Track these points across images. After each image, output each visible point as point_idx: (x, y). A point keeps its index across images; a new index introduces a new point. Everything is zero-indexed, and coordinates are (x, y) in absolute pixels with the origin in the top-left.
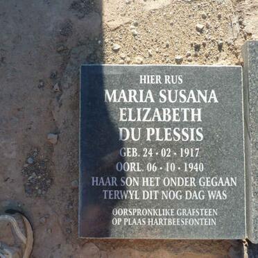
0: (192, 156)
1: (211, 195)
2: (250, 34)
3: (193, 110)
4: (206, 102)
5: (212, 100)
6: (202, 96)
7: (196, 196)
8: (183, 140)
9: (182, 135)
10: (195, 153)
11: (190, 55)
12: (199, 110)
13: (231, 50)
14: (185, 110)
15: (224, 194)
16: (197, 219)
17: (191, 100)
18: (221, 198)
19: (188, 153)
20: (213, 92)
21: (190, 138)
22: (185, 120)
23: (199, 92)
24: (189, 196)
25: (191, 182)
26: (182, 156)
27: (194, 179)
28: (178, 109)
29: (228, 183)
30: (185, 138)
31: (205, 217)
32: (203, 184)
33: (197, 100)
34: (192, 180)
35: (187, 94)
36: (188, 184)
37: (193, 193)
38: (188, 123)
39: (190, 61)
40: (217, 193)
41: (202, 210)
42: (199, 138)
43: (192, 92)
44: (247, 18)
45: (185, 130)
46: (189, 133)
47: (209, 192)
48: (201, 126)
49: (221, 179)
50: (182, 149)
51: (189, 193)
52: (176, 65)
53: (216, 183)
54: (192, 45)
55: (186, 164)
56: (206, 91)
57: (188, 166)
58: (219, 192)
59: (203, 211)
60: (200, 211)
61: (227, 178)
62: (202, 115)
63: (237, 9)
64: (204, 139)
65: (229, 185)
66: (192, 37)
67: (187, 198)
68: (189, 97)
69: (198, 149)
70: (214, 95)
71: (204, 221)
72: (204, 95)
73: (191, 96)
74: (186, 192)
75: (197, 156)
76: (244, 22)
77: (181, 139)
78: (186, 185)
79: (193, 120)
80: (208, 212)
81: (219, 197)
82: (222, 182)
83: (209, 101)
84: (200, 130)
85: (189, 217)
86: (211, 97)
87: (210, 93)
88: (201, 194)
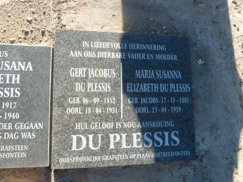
0: (11, 107)
1: (24, 136)
2: (65, 26)
3: (14, 76)
4: (24, 70)
5: (29, 69)
6: (21, 65)
7: (12, 136)
8: (5, 96)
9: (4, 93)
10: (13, 105)
11: (20, 38)
12: (18, 76)
13: (51, 36)
14: (8, 75)
15: (33, 135)
16: (12, 153)
17: (13, 68)
18: (31, 138)
19: (8, 106)
20: (29, 63)
21: (10, 95)
22: (8, 82)
23: (20, 63)
24: (7, 136)
25: (9, 126)
26: (3, 108)
27: (11, 124)
28: (3, 75)
29: (37, 126)
30: (6, 95)
31: (18, 151)
32: (17, 128)
33: (17, 69)
34: (10, 125)
35: (10, 65)
36: (6, 128)
37: (10, 134)
38: (9, 84)
39: (20, 42)
40: (28, 134)
41: (16, 146)
42: (17, 95)
43: (14, 63)
44: (63, 15)
45: (7, 90)
46: (10, 91)
47: (22, 133)
48: (19, 87)
49: (31, 124)
50: (3, 103)
51: (7, 135)
52: (10, 44)
53: (28, 127)
54: (23, 31)
55: (6, 113)
56: (24, 63)
57: (7, 115)
58: (29, 133)
59: (17, 148)
60: (14, 148)
61: (36, 124)
62: (20, 79)
63: (57, 9)
64: (21, 95)
65: (37, 128)
66: (24, 26)
67: (5, 138)
68: (12, 67)
69: (16, 103)
70: (30, 65)
71: (17, 154)
72: (23, 66)
73: (13, 66)
74: (5, 133)
75: (14, 108)
76: (62, 18)
77: (3, 96)
78: (5, 128)
79: (13, 82)
80: (20, 147)
81: (29, 137)
82: (32, 126)
83: (26, 70)
84: (18, 90)
85: (6, 152)
86: (28, 67)
87: (27, 64)
88: (16, 135)
